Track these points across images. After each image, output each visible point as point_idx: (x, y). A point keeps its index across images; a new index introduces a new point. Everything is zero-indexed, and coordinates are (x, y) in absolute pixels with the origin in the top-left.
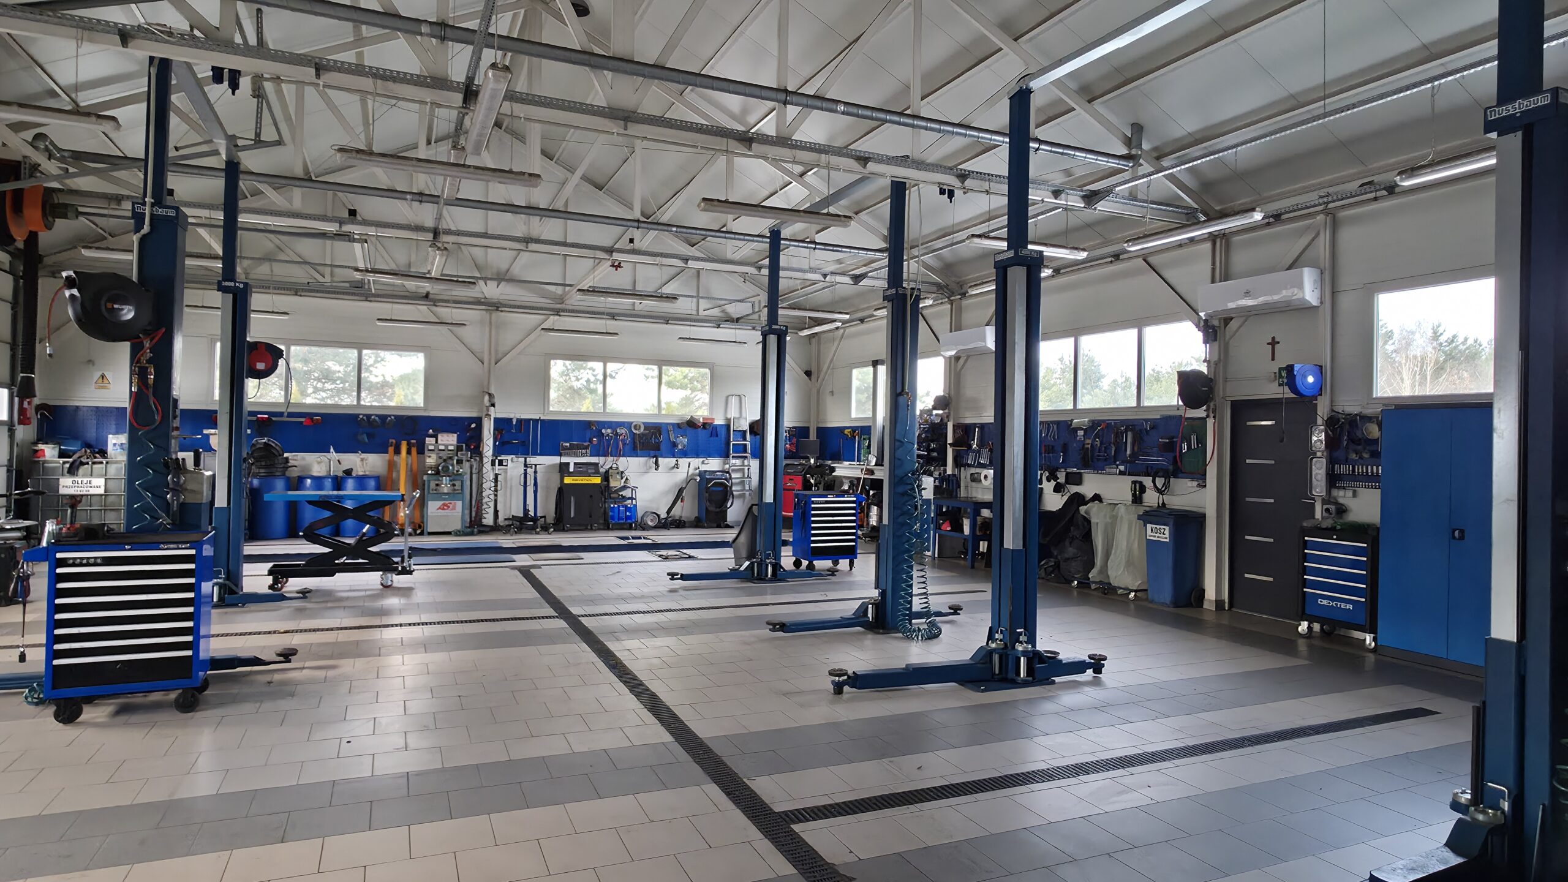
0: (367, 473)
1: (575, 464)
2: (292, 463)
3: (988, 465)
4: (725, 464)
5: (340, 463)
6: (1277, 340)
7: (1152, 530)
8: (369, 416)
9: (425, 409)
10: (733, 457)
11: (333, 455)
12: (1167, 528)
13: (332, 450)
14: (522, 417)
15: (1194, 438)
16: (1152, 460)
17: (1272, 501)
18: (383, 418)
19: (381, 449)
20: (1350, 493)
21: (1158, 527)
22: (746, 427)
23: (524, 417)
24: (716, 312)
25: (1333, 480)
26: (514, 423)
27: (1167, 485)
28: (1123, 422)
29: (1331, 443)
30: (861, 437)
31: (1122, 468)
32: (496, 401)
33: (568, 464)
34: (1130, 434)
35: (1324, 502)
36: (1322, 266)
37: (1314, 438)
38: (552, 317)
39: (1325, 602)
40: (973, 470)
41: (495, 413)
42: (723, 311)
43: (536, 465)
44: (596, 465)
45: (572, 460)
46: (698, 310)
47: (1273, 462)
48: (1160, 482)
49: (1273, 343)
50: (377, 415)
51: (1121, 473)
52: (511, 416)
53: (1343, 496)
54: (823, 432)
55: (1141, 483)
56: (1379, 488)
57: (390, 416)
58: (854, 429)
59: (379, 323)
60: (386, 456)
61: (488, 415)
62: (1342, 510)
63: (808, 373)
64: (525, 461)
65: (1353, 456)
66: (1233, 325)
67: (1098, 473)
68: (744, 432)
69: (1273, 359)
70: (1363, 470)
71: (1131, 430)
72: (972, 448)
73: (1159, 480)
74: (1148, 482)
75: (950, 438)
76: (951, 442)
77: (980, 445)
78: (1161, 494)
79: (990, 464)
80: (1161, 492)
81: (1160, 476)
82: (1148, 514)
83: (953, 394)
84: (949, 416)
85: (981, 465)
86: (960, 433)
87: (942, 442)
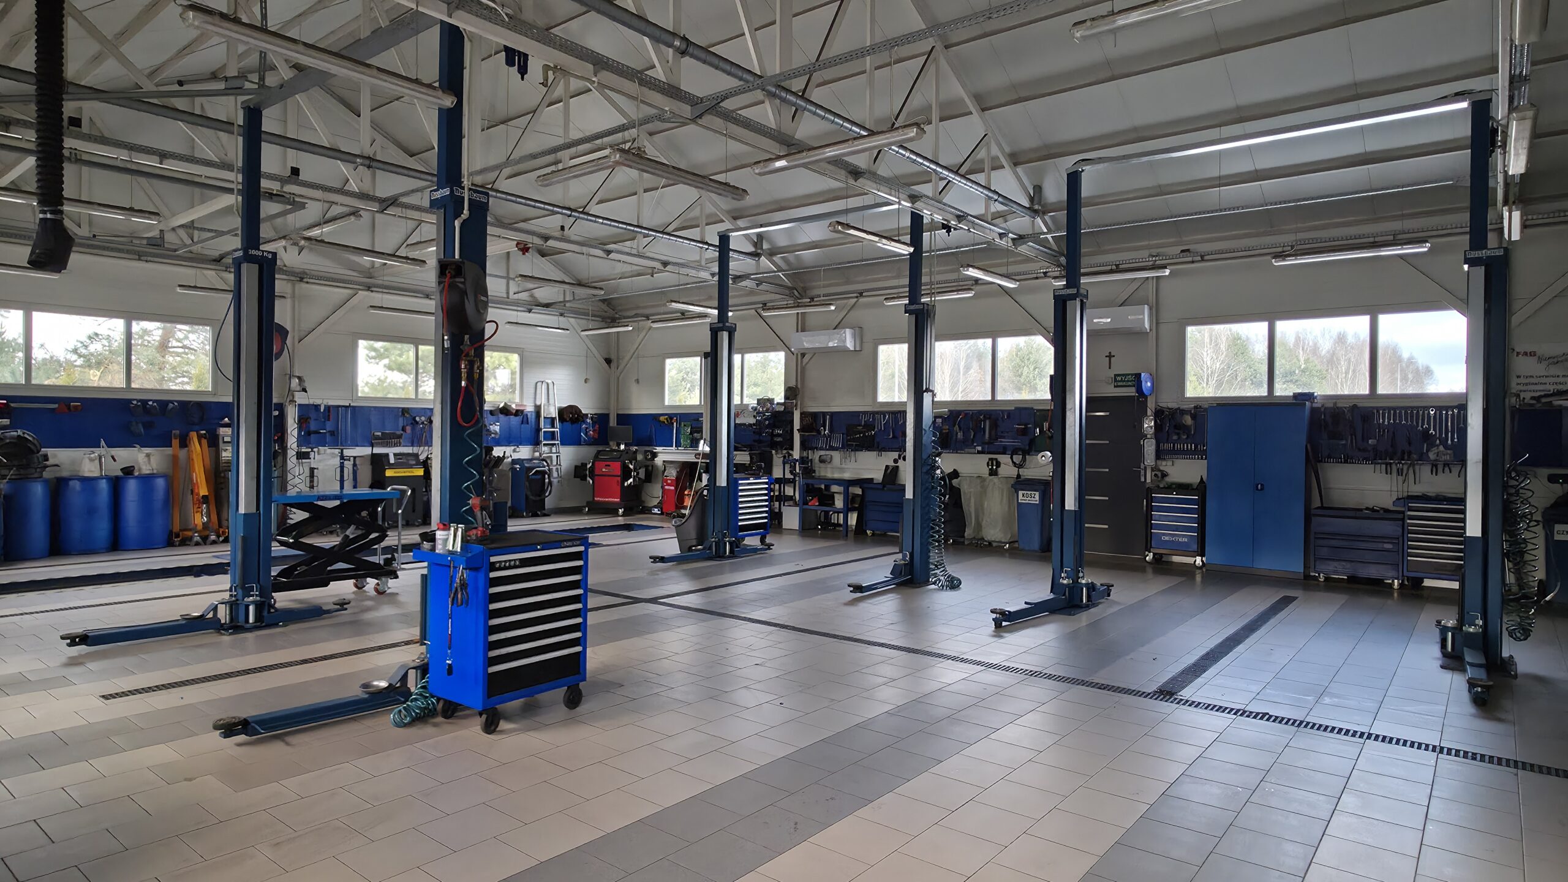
0: (155, 472)
1: (395, 455)
2: (51, 461)
3: (841, 448)
4: (534, 451)
5: (115, 460)
6: (1112, 354)
7: (1023, 495)
8: (144, 402)
9: (214, 393)
10: (545, 445)
11: (103, 450)
12: (1037, 494)
13: (103, 443)
14: (329, 404)
15: (1046, 424)
16: (1006, 442)
17: (1107, 470)
18: (163, 404)
19: (163, 441)
20: (1170, 463)
21: (1029, 493)
22: (554, 413)
23: (331, 403)
24: (524, 296)
25: (1159, 455)
26: (322, 410)
27: (1024, 460)
28: (980, 412)
29: (1158, 428)
30: (680, 424)
31: (979, 448)
32: (307, 385)
33: (387, 455)
34: (988, 422)
35: (1152, 470)
36: (1151, 305)
37: (1146, 426)
38: (360, 292)
39: (1167, 538)
40: (822, 453)
41: (301, 398)
42: (532, 296)
43: (355, 458)
44: (416, 456)
45: (391, 451)
46: (508, 293)
47: (1108, 442)
48: (1018, 458)
49: (1110, 356)
50: (154, 401)
51: (979, 452)
52: (318, 402)
53: (1166, 466)
54: (625, 419)
55: (996, 459)
56: (1206, 459)
57: (172, 402)
58: (671, 417)
59: (179, 290)
60: (168, 451)
61: (293, 401)
62: (1164, 475)
63: (608, 361)
64: (342, 453)
65: (1175, 437)
67: (957, 453)
68: (553, 419)
69: (1110, 368)
70: (1187, 446)
71: (989, 418)
72: (822, 433)
73: (1015, 457)
74: (1004, 459)
75: (797, 425)
76: (799, 428)
77: (831, 431)
78: (1019, 468)
79: (843, 447)
80: (1019, 466)
81: (1016, 454)
82: (1020, 484)
83: (799, 386)
84: (796, 405)
85: (832, 448)
86: (809, 420)
87: (788, 428)
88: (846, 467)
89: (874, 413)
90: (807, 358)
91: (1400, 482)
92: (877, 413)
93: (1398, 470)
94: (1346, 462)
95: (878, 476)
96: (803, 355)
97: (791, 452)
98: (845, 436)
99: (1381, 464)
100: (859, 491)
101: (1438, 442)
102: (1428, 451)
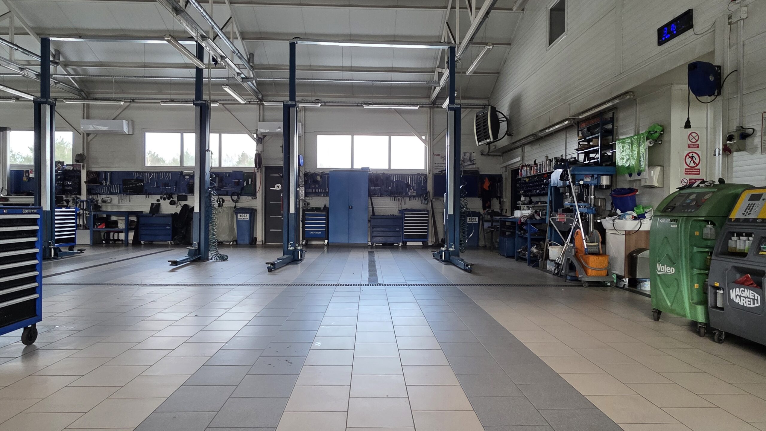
3: (119, 193)
7: (241, 216)
12: (247, 215)
15: (250, 180)
16: (229, 189)
20: (311, 198)
21: (243, 214)
25: (306, 194)
27: (238, 198)
29: (305, 182)
35: (303, 202)
36: (302, 123)
39: (312, 233)
40: (104, 196)
48: (235, 198)
49: (282, 147)
53: (309, 200)
55: (222, 198)
56: (328, 196)
62: (308, 204)
65: (313, 186)
66: (266, 138)
69: (282, 153)
70: (319, 190)
71: (218, 176)
72: (104, 184)
73: (233, 197)
74: (227, 198)
75: (84, 178)
76: (85, 180)
77: (111, 182)
78: (235, 203)
79: (120, 192)
80: (236, 202)
81: (234, 195)
82: (238, 210)
83: (85, 154)
84: (83, 166)
85: (112, 194)
86: (93, 176)
87: (77, 180)
88: (122, 205)
89: (143, 172)
90: (91, 137)
91: (399, 204)
92: (145, 172)
93: (398, 199)
94: (381, 197)
95: (146, 209)
96: (88, 135)
97: (78, 196)
98: (121, 186)
99: (392, 197)
100: (134, 219)
101: (411, 188)
102: (408, 191)
